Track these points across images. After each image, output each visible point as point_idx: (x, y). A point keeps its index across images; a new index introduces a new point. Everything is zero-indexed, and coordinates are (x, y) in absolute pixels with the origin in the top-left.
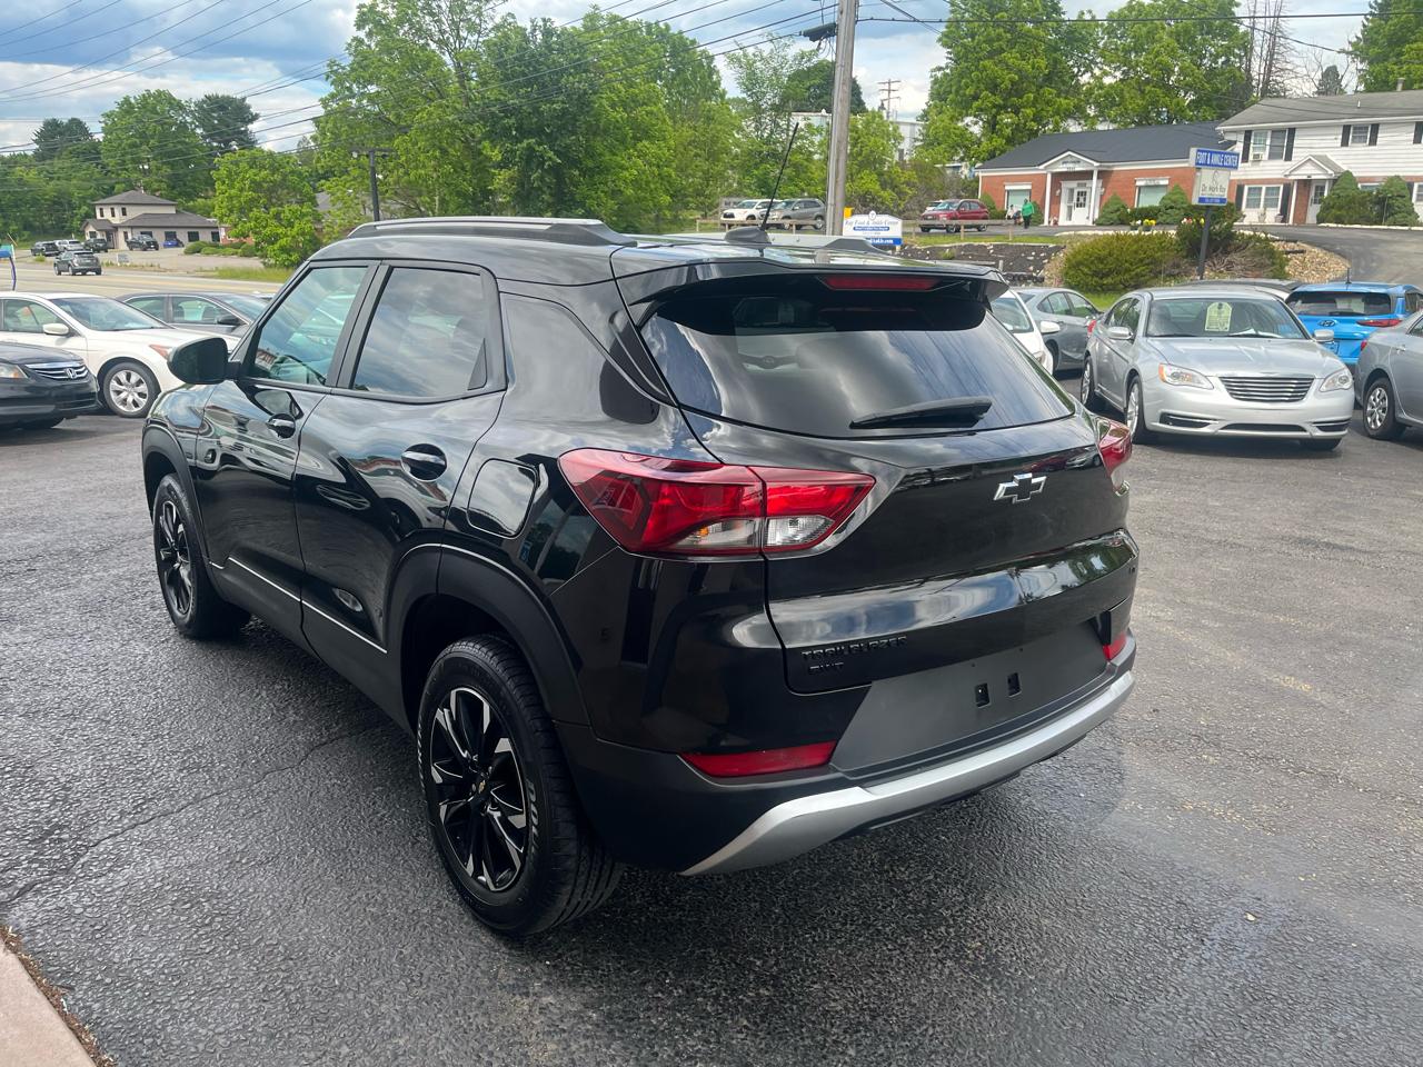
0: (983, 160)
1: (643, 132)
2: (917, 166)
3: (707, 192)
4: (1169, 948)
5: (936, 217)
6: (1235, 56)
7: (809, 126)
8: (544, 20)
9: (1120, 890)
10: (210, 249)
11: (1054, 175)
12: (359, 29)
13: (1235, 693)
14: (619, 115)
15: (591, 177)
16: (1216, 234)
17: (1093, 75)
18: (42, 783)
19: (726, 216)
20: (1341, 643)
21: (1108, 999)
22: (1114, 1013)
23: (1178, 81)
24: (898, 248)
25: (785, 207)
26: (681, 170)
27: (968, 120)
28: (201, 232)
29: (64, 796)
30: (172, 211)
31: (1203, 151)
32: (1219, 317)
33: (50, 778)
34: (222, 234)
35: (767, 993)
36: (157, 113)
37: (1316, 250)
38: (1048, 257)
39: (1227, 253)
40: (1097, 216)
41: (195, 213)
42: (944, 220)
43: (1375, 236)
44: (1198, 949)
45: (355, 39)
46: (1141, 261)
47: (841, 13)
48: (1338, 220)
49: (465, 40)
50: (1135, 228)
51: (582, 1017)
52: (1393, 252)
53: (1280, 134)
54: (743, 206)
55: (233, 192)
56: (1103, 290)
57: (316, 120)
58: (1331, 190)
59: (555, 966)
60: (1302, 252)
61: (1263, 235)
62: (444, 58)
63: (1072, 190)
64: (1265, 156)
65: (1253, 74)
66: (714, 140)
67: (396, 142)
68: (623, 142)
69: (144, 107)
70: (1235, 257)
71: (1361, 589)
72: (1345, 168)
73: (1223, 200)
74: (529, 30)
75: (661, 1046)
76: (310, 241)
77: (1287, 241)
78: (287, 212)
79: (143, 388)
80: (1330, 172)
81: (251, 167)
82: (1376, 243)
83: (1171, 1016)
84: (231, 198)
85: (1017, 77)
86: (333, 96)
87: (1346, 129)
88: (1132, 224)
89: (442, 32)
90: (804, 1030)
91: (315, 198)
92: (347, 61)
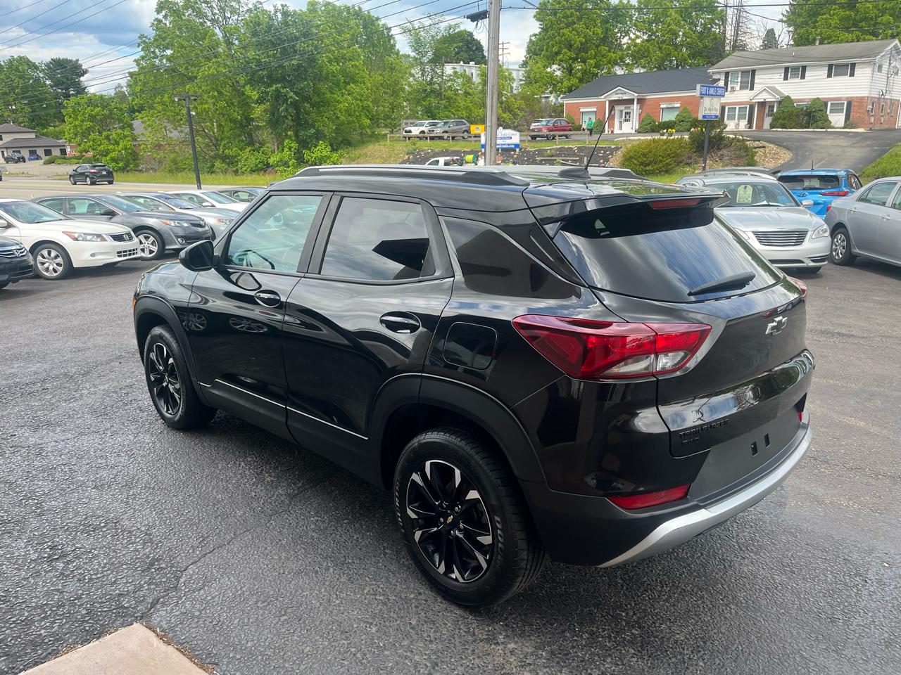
0: (565, 93)
1: (351, 79)
2: (524, 98)
3: (393, 117)
4: (850, 587)
5: (540, 130)
6: (716, 24)
7: (455, 73)
8: (282, 5)
9: (810, 555)
10: (60, 161)
11: (610, 102)
12: (158, 13)
13: (824, 430)
14: (335, 68)
15: (318, 108)
16: (712, 137)
17: (630, 38)
18: (130, 532)
19: (406, 132)
20: (871, 396)
21: (829, 620)
22: (836, 628)
23: (682, 41)
24: (518, 150)
25: (444, 125)
26: (375, 102)
27: (555, 67)
28: (52, 149)
29: (148, 538)
30: (33, 136)
31: (704, 86)
32: (745, 194)
33: (134, 528)
34: (68, 150)
35: (637, 633)
36: (20, 72)
37: (771, 145)
38: (612, 154)
39: (719, 149)
40: (637, 127)
41: (48, 136)
42: (545, 132)
43: (806, 136)
44: (866, 586)
45: (156, 19)
46: (669, 155)
47: (491, 3)
48: (783, 126)
49: (229, 18)
50: (663, 135)
51: (537, 656)
52: (818, 145)
53: (747, 74)
54: (416, 125)
55: (77, 123)
56: (646, 174)
57: (131, 74)
58: (778, 108)
59: (506, 625)
60: (764, 147)
61: (741, 137)
62: (216, 31)
63: (621, 111)
64: (738, 88)
65: (727, 36)
66: (396, 83)
67: (187, 87)
68: (338, 85)
69: (10, 67)
70: (725, 152)
71: (869, 361)
72: (786, 94)
73: (716, 117)
74: (273, 12)
75: (592, 669)
76: (131, 154)
77: (754, 141)
78: (114, 135)
79: (60, 260)
80: (778, 97)
81: (88, 106)
82: (807, 140)
83: (866, 626)
84: (76, 126)
85: (584, 40)
86: (143, 58)
87: (787, 69)
88: (661, 132)
89: (214, 14)
90: (669, 653)
91: (132, 125)
92: (151, 33)
